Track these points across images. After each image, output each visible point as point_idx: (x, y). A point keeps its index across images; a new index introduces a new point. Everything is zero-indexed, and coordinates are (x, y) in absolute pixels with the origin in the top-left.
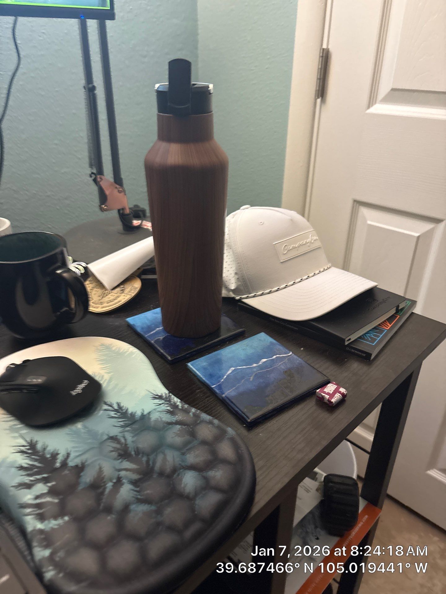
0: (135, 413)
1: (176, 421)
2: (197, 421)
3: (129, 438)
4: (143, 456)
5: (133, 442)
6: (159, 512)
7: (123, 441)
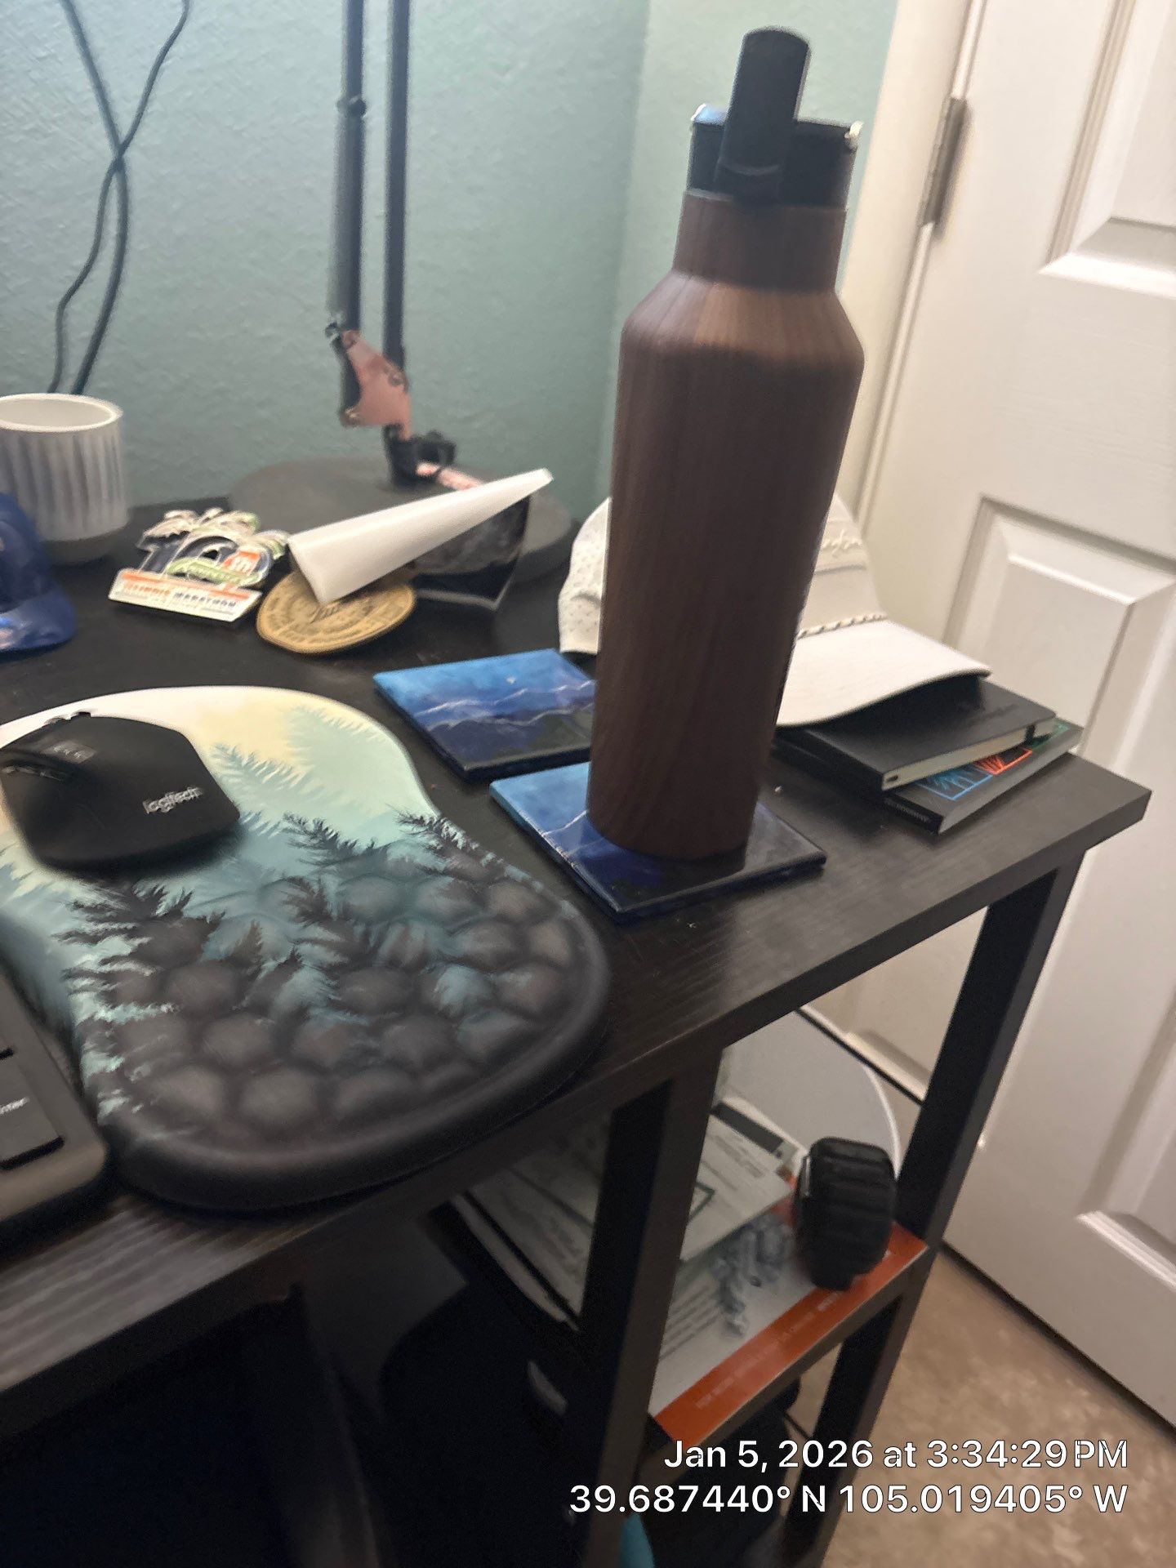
0: (355, 843)
1: (446, 869)
2: (494, 876)
3: (332, 884)
4: (355, 924)
5: (339, 894)
6: (375, 1031)
7: (315, 887)
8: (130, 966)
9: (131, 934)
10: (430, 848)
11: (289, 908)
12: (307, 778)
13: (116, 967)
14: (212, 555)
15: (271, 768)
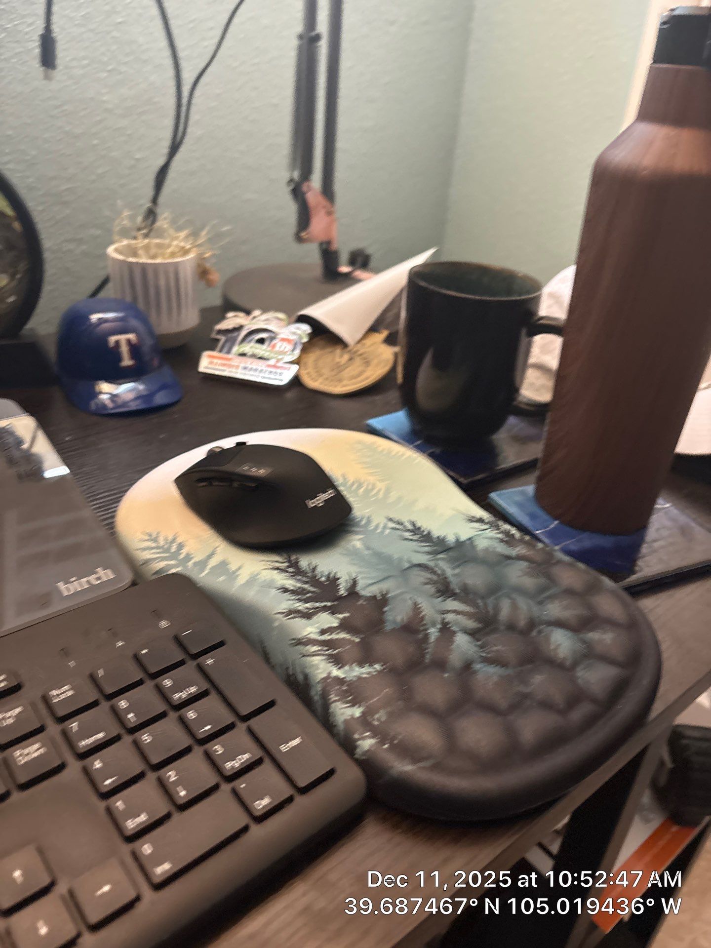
0: (445, 537)
1: (518, 555)
2: (551, 559)
3: (448, 569)
4: (475, 598)
6: (522, 680)
7: (439, 572)
8: (343, 635)
9: (333, 611)
10: (502, 541)
11: (429, 586)
12: (388, 491)
13: (334, 636)
14: (261, 341)
15: (360, 486)
